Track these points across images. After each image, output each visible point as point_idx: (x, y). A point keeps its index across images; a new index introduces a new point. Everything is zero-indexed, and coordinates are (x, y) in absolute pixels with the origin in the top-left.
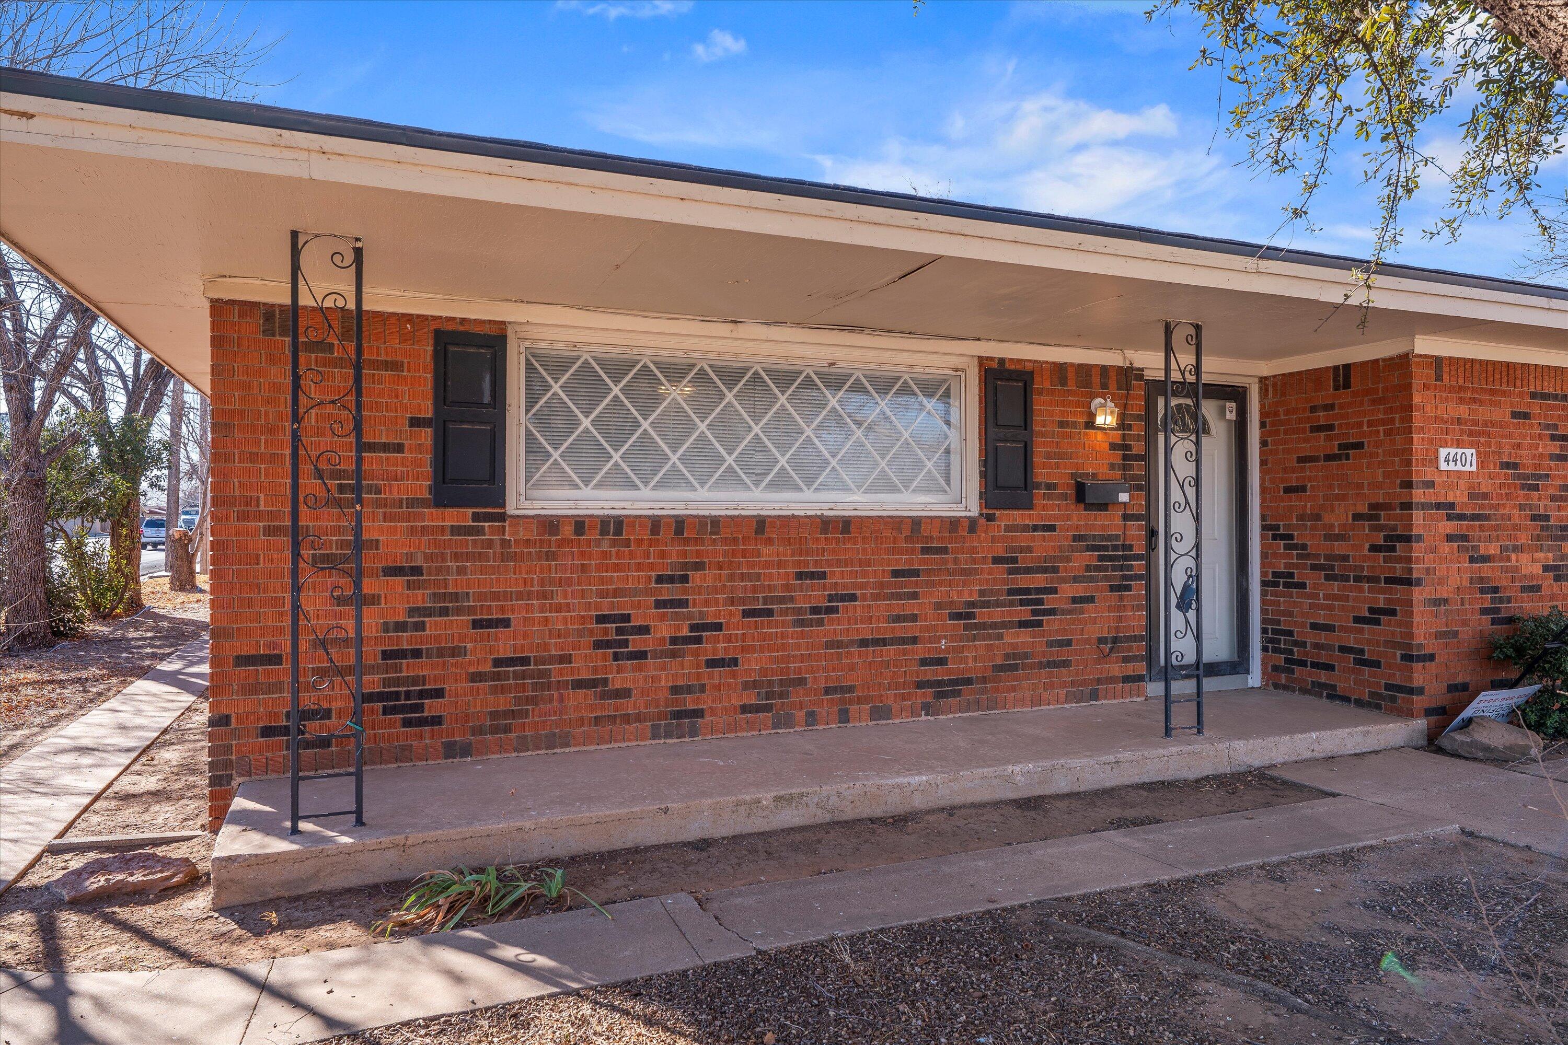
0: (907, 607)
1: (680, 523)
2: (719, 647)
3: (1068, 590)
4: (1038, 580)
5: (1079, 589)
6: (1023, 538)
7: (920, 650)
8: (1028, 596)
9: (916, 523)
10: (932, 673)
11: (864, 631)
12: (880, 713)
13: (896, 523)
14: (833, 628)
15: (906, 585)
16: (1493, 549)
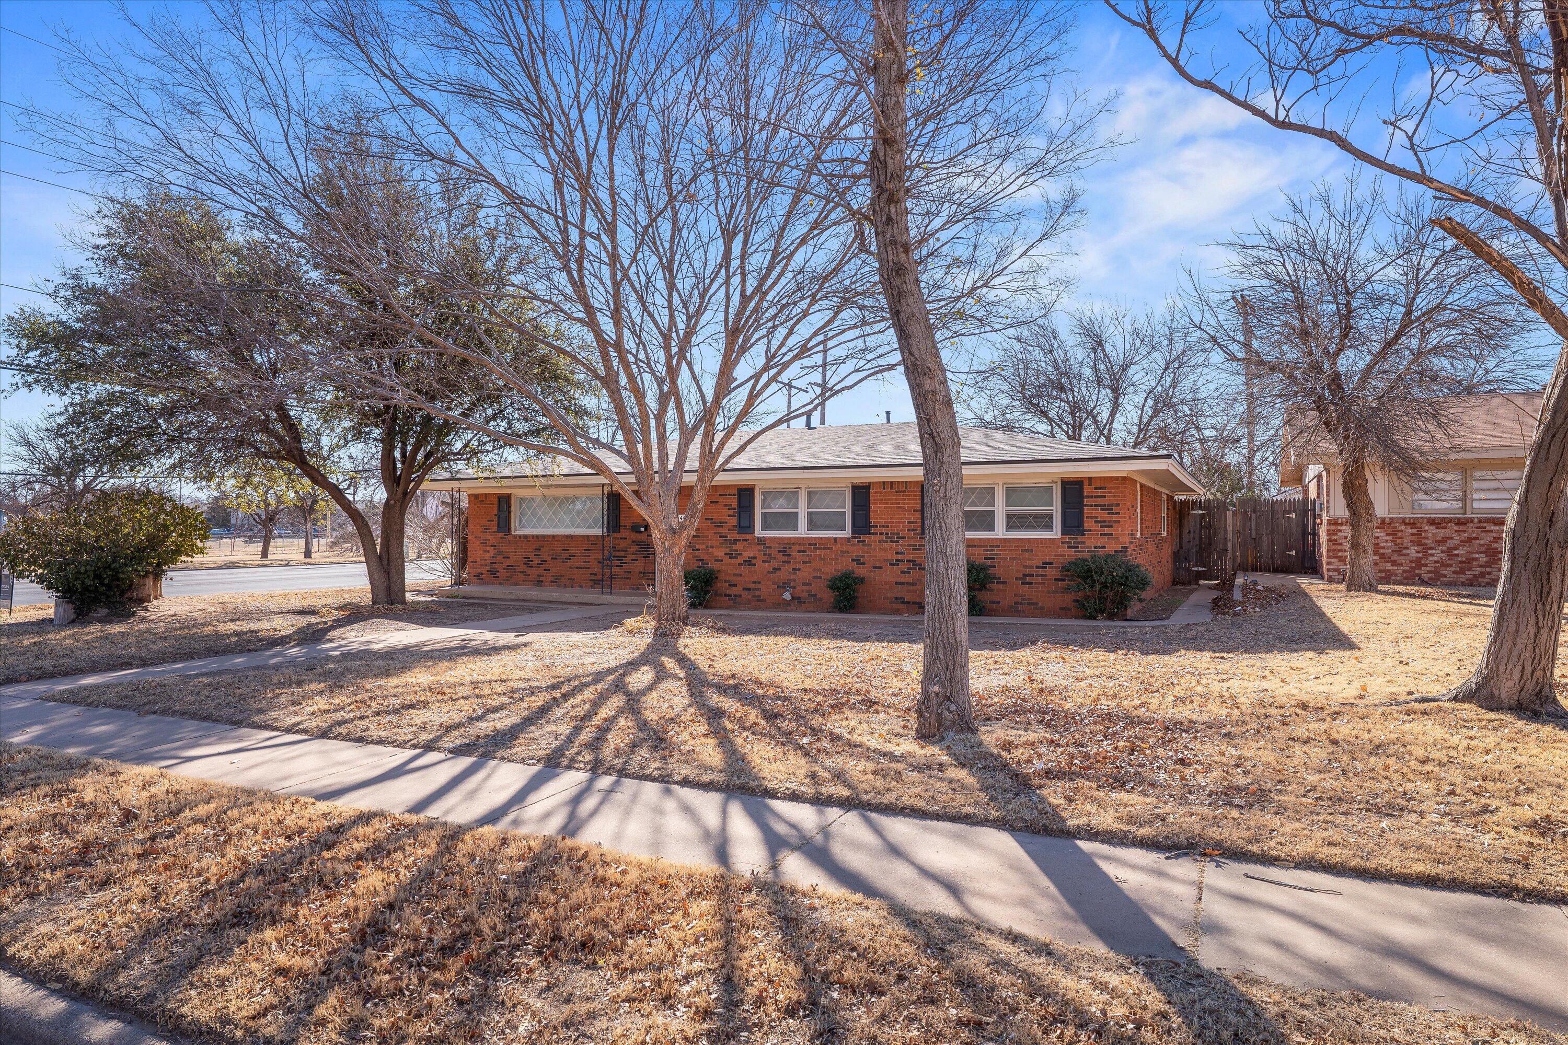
0: (587, 559)
1: (537, 536)
2: (547, 567)
3: (631, 557)
4: (622, 554)
5: (634, 557)
6: (617, 541)
7: (590, 571)
8: (619, 558)
9: (588, 536)
10: (594, 577)
11: (577, 565)
12: (581, 587)
13: (583, 537)
14: (570, 563)
15: (587, 553)
16: (701, 547)
